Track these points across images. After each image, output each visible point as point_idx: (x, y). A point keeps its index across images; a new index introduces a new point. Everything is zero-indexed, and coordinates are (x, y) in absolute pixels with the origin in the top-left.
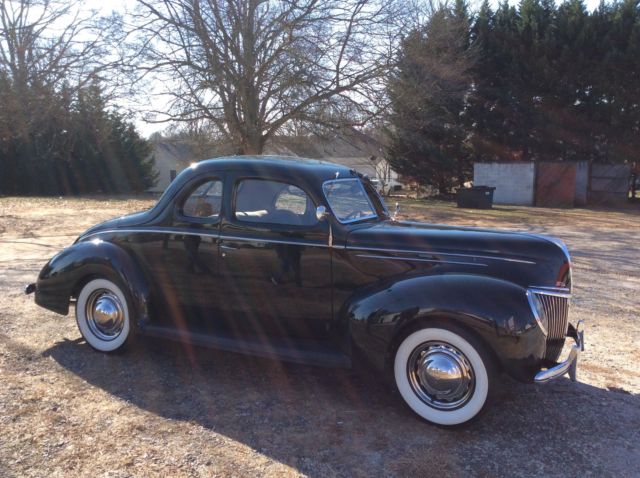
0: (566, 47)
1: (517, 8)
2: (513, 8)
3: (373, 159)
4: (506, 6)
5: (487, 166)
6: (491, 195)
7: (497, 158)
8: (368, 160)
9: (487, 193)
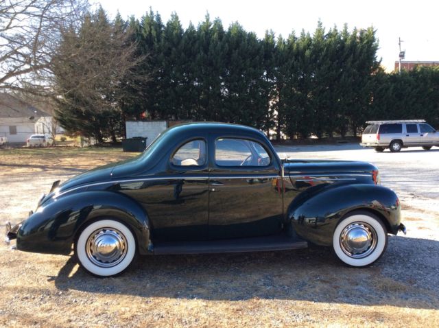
0: (174, 49)
1: (140, 22)
2: (138, 21)
3: (32, 118)
4: (133, 19)
5: (135, 123)
6: (145, 143)
7: (135, 118)
8: (27, 119)
9: (143, 141)
